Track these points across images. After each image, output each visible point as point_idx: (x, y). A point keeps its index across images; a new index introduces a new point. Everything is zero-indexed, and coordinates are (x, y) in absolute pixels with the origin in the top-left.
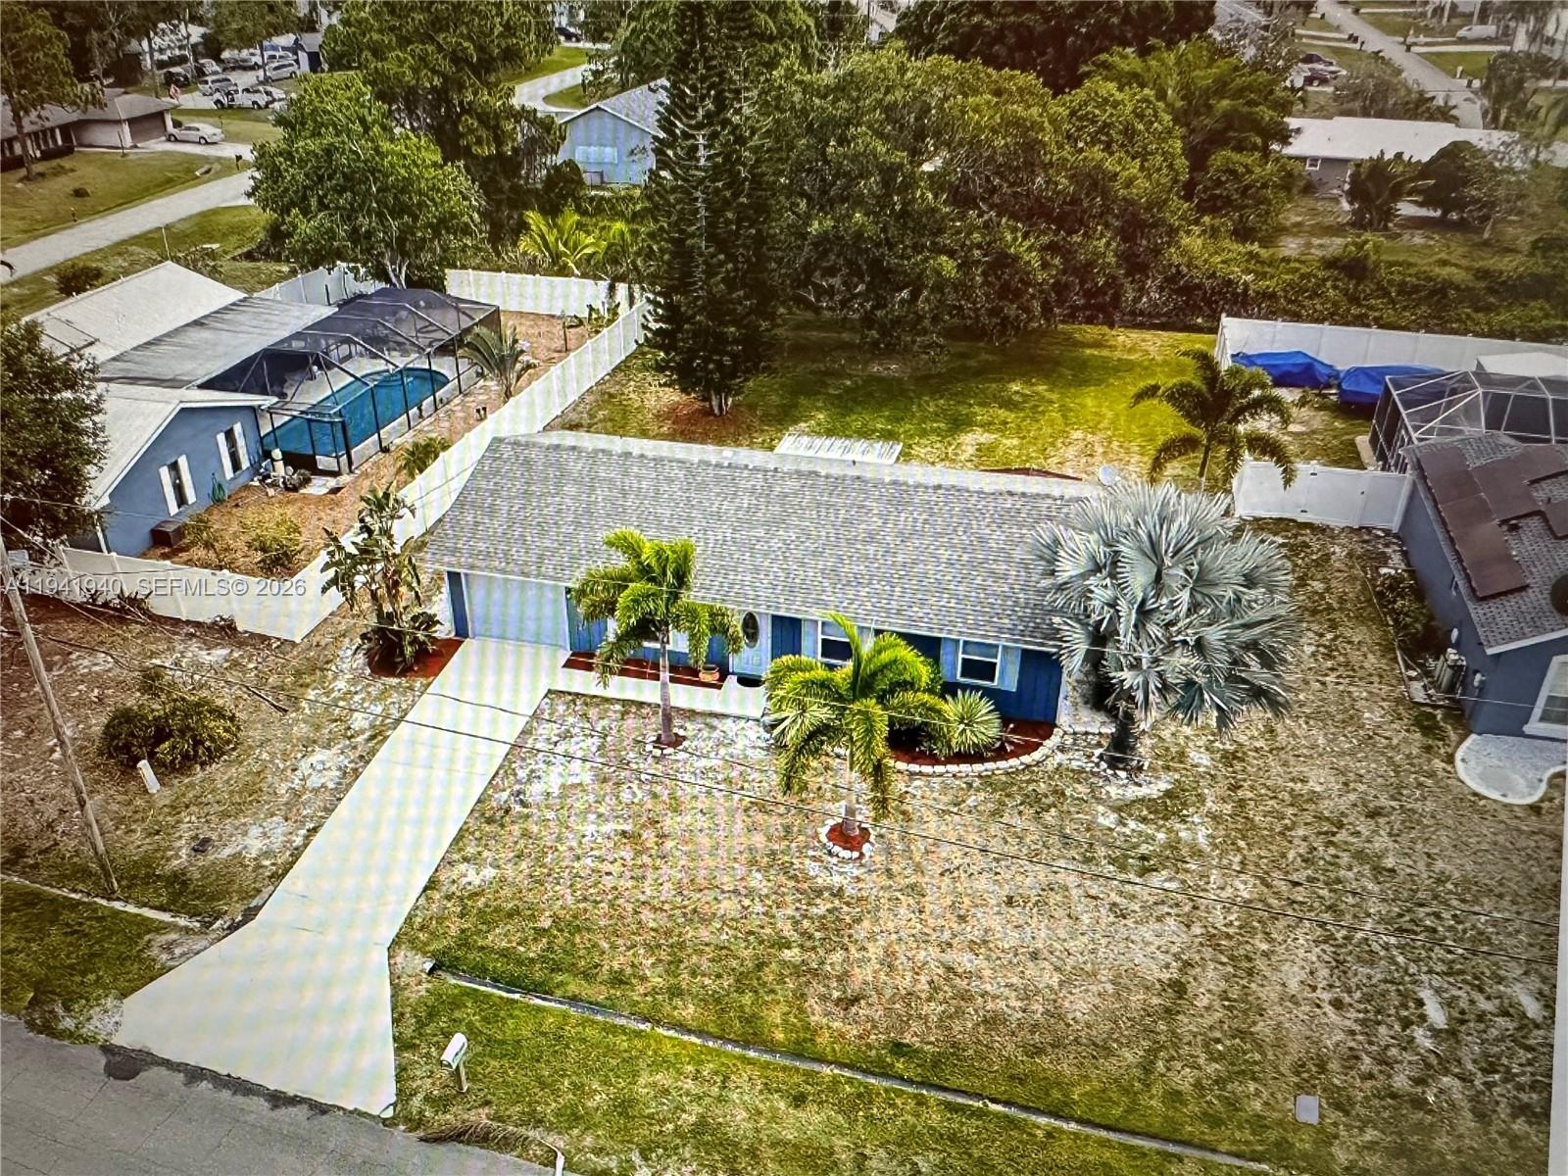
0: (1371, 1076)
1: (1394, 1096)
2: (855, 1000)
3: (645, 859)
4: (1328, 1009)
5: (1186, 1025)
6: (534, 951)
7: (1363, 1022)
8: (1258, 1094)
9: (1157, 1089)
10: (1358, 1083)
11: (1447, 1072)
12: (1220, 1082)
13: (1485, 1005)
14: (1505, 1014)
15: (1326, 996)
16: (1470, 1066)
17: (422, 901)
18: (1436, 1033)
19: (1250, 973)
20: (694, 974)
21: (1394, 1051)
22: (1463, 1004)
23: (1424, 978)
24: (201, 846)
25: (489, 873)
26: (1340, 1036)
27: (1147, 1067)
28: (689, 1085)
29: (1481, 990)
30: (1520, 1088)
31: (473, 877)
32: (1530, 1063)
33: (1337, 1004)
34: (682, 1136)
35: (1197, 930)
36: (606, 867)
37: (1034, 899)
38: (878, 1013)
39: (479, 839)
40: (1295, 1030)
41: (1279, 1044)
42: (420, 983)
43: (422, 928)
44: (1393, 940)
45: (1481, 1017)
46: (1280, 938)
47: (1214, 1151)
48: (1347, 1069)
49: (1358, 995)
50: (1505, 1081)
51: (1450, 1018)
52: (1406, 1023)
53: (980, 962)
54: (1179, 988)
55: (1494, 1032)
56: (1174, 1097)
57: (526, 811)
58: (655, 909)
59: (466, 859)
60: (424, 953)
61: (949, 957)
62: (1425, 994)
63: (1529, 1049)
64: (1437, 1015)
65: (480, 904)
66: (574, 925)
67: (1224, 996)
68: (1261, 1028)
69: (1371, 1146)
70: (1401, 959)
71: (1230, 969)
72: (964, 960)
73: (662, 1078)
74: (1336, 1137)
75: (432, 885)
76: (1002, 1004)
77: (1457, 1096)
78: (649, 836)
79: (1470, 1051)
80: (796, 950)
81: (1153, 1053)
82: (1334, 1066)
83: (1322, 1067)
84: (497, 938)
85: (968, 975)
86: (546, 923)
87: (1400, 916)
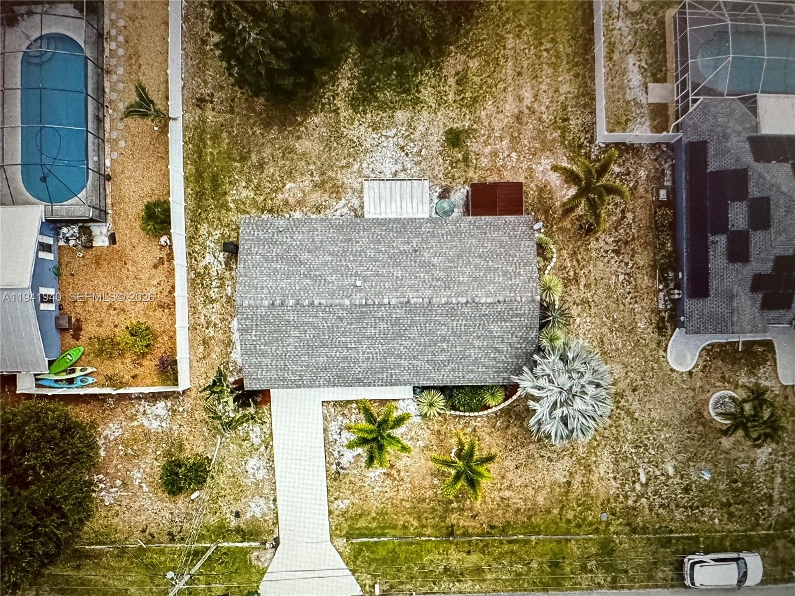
0: (622, 502)
1: (627, 508)
2: (477, 515)
3: (396, 482)
4: (612, 480)
5: (572, 496)
6: (374, 525)
7: (621, 484)
8: (591, 514)
9: (564, 521)
10: (618, 505)
11: (643, 497)
12: (581, 513)
13: (658, 473)
14: (663, 475)
15: (612, 475)
16: (650, 494)
17: (331, 520)
18: (642, 485)
19: (590, 471)
20: (427, 520)
21: (629, 493)
22: (651, 473)
23: (641, 465)
24: (237, 515)
25: (347, 502)
26: (614, 489)
27: (560, 514)
28: (437, 557)
29: (657, 467)
30: (663, 499)
31: (342, 505)
32: (667, 490)
33: (615, 478)
34: (441, 574)
35: (574, 458)
36: (385, 489)
37: (524, 463)
38: (483, 518)
39: (335, 489)
40: (602, 490)
41: (597, 497)
42: (346, 548)
43: (337, 529)
44: (634, 451)
45: (656, 477)
46: (599, 454)
47: (579, 535)
48: (615, 501)
49: (621, 474)
50: (659, 497)
51: (647, 479)
52: (634, 482)
53: (511, 493)
54: (569, 483)
55: (659, 482)
56: (569, 521)
57: (346, 472)
58: (406, 501)
59: (336, 499)
60: (341, 537)
61: (501, 494)
62: (641, 471)
63: (667, 486)
64: (643, 478)
65: (349, 514)
66: (382, 513)
67: (582, 482)
68: (593, 491)
69: (620, 524)
70: (635, 458)
71: (584, 472)
72: (507, 494)
73: (429, 557)
74: (611, 523)
75: (330, 512)
76: (519, 505)
77: (645, 504)
78: (394, 472)
79: (650, 489)
80: (455, 503)
81: (562, 509)
82: (612, 500)
83: (609, 502)
84: (362, 523)
85: (508, 499)
86: (374, 515)
87: (637, 440)
